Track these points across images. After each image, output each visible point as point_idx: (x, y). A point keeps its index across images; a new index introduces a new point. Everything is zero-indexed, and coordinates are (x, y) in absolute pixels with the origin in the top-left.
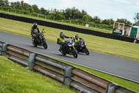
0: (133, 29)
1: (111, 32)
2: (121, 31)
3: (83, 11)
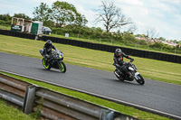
0: (33, 24)
1: (9, 28)
2: (21, 27)
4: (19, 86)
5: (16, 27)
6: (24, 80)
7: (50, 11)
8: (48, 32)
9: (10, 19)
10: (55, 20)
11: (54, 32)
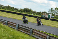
0: (49, 15)
1: (41, 16)
2: (45, 16)
3: (30, 9)
4: (44, 35)
5: (43, 16)
6: (46, 33)
7: (54, 11)
8: (53, 18)
9: (41, 13)
10: (55, 14)
11: (55, 18)
